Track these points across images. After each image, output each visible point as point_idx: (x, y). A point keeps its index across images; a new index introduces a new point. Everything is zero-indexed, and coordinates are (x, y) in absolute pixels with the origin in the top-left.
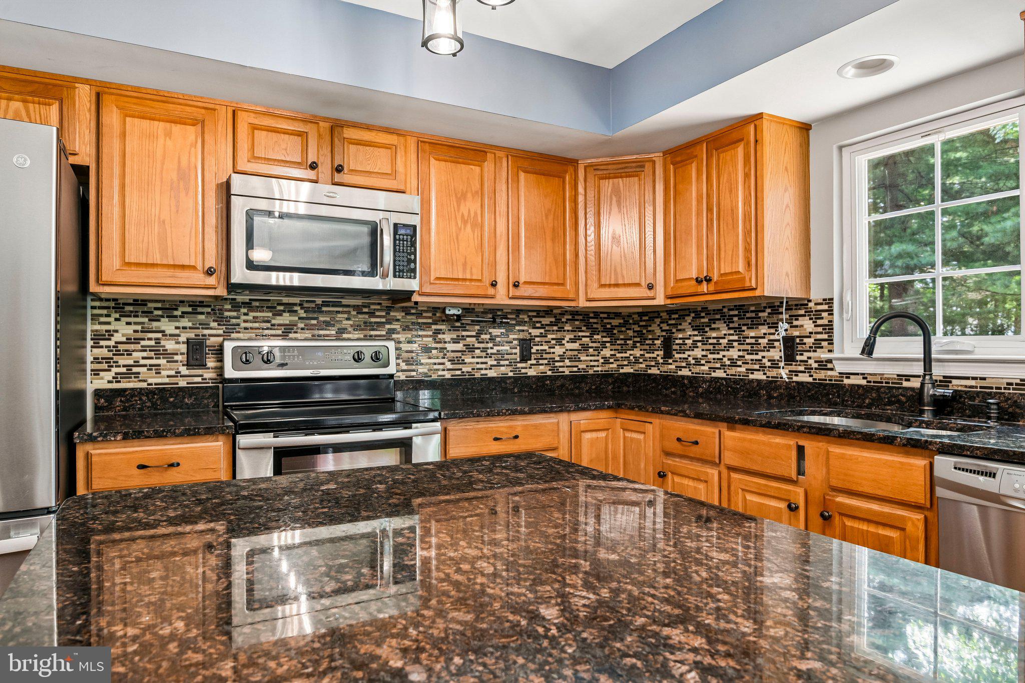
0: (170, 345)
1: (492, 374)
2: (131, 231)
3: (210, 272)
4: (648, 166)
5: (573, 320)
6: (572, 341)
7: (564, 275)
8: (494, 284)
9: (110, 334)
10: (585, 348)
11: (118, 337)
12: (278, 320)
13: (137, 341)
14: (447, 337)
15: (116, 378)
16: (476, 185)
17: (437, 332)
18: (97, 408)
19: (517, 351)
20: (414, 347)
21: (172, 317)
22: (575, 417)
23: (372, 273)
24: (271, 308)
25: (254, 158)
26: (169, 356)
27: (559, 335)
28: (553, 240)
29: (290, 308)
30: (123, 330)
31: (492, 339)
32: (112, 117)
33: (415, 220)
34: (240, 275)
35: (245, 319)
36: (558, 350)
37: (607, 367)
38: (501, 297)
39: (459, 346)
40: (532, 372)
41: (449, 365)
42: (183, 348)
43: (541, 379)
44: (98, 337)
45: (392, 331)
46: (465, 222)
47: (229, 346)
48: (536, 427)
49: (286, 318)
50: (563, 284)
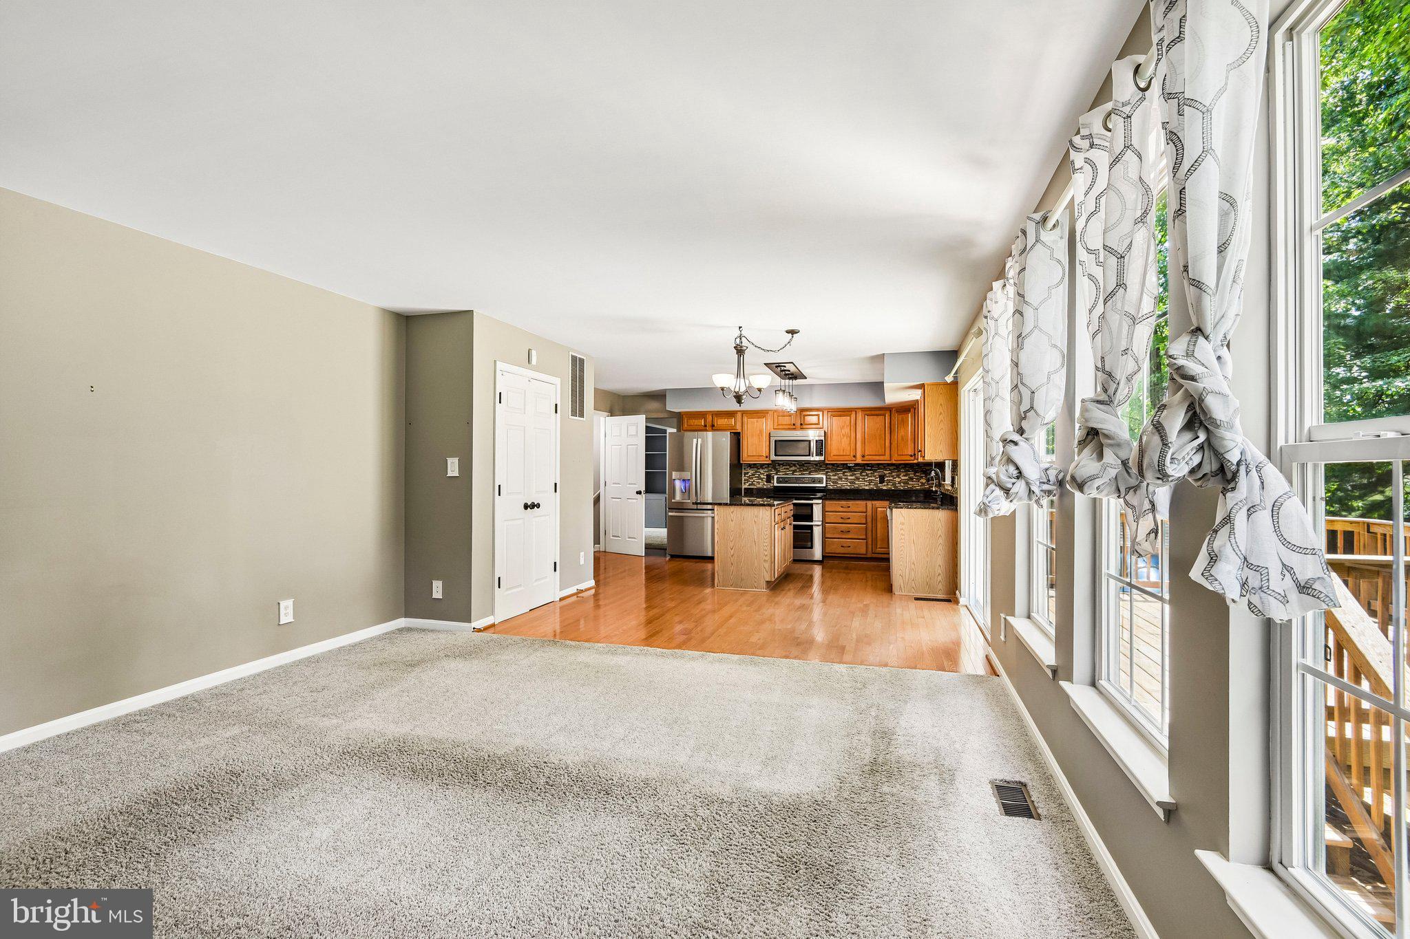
0: (762, 476)
1: (867, 488)
2: (749, 447)
3: (767, 457)
4: (912, 410)
5: (905, 467)
6: (904, 476)
7: (885, 451)
8: (854, 456)
9: (748, 473)
10: (911, 479)
11: (750, 474)
12: (791, 469)
13: (754, 475)
14: (848, 474)
15: (749, 485)
16: (848, 423)
17: (844, 472)
18: (745, 492)
19: (878, 479)
20: (836, 477)
21: (763, 468)
22: (874, 502)
23: (809, 455)
24: (789, 465)
25: (778, 425)
26: (762, 479)
27: (898, 473)
28: (880, 439)
29: (794, 465)
30: (751, 472)
31: (867, 475)
32: (745, 419)
33: (823, 438)
34: (773, 457)
35: (782, 469)
36: (897, 479)
37: (923, 487)
38: (859, 461)
39: (853, 477)
40: (885, 488)
41: (849, 484)
42: (765, 477)
43: (888, 491)
44: (745, 474)
45: (827, 472)
46: (844, 436)
47: (776, 477)
48: (857, 504)
49: (793, 468)
50: (884, 455)
